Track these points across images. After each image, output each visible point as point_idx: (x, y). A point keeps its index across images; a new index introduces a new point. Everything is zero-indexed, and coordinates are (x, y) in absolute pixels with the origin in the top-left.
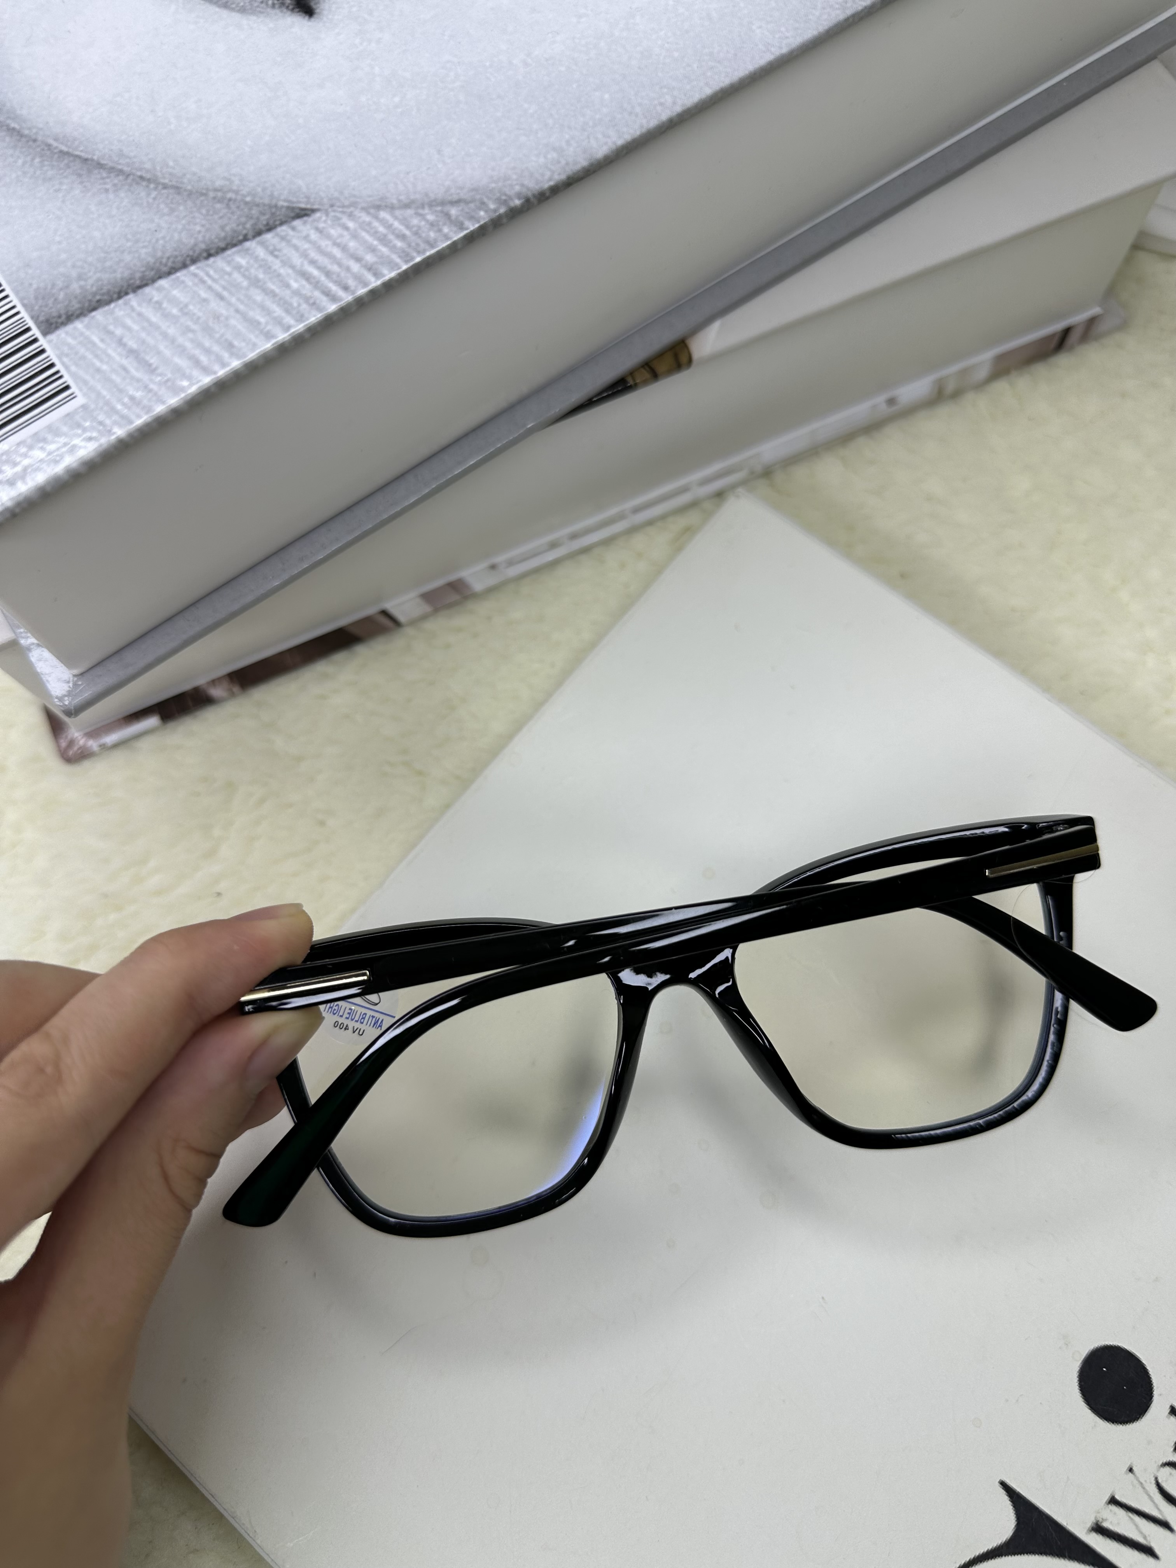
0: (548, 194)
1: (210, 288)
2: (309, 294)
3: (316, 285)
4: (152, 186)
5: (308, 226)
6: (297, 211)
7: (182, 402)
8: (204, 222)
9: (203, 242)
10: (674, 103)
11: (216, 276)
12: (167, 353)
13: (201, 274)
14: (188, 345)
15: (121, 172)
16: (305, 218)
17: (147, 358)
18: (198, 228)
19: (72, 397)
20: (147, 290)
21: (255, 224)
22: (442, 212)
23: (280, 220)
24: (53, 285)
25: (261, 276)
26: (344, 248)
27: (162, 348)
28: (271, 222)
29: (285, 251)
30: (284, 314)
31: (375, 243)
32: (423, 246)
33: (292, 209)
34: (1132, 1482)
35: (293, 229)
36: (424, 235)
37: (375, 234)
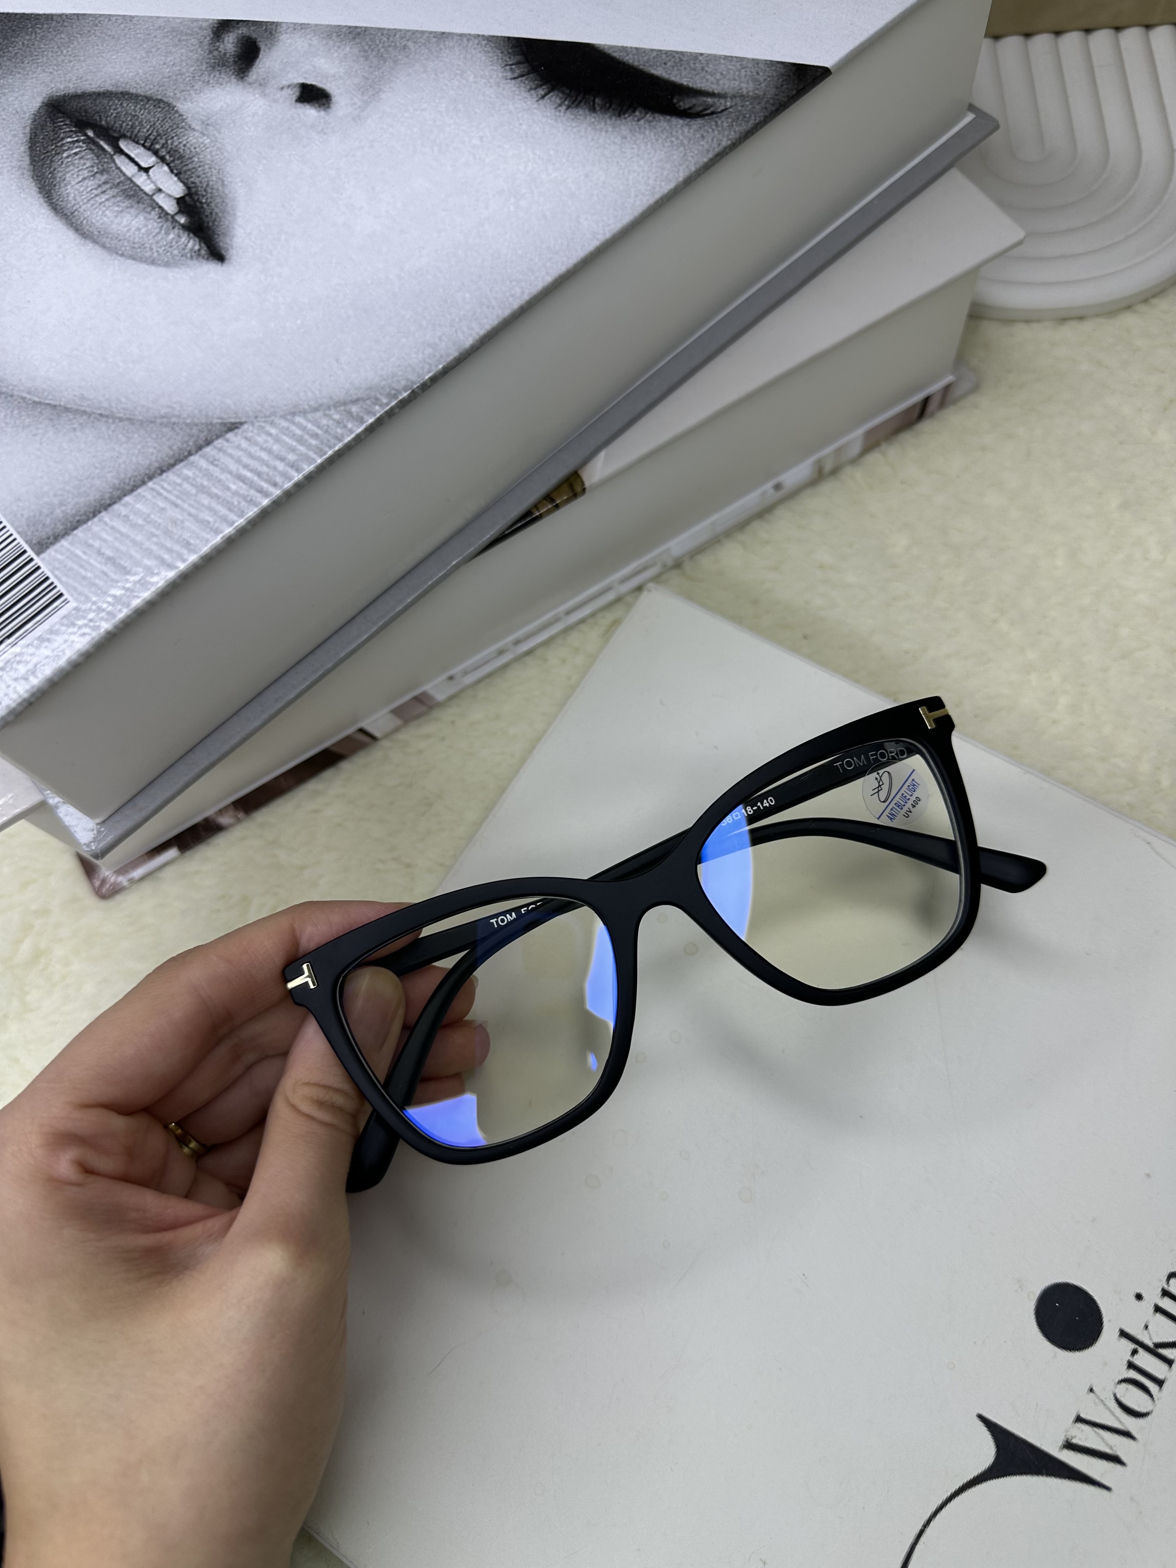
0: (429, 384)
1: (166, 498)
2: (246, 493)
3: (251, 485)
4: (110, 421)
5: (239, 437)
6: (229, 425)
7: (154, 594)
8: (155, 445)
9: (157, 461)
10: (523, 293)
11: (169, 488)
12: (138, 556)
13: (158, 488)
14: (154, 548)
15: (84, 412)
16: (236, 431)
17: (122, 562)
18: (151, 450)
19: (66, 602)
20: (116, 507)
21: (196, 441)
22: (345, 410)
23: (216, 435)
24: (41, 513)
25: (206, 483)
26: (269, 451)
27: (133, 552)
28: (209, 438)
29: (222, 460)
30: (228, 513)
31: (294, 443)
32: (333, 441)
33: (223, 424)
34: (1094, 1401)
35: (227, 441)
36: (332, 432)
37: (293, 436)
